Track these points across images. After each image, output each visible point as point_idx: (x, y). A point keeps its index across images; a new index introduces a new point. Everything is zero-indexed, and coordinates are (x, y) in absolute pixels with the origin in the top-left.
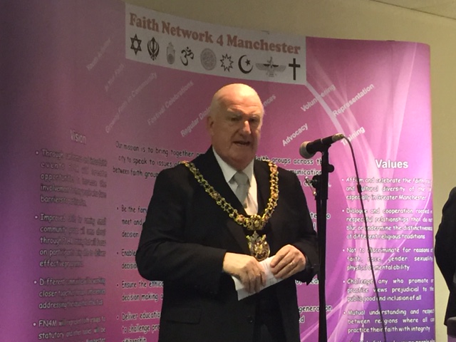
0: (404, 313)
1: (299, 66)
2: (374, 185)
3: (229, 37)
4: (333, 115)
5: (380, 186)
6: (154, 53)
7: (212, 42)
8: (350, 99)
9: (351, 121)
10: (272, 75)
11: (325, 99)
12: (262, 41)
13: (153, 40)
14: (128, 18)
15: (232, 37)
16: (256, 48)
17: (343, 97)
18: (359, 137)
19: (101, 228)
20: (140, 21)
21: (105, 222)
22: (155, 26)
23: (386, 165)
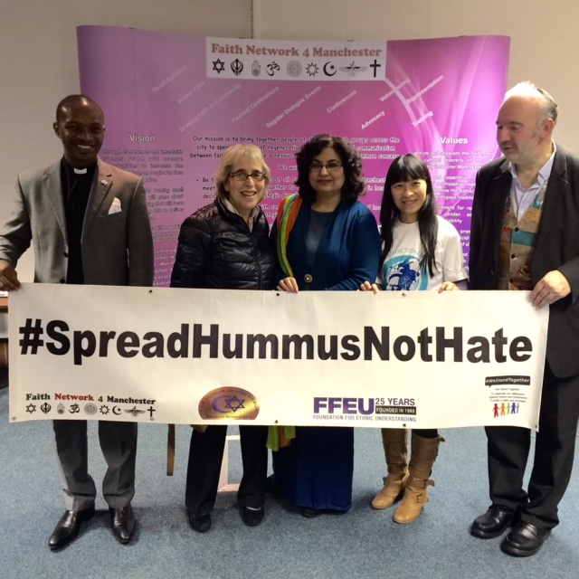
1: (379, 65)
2: (438, 157)
3: (315, 49)
4: (406, 103)
5: (443, 158)
6: (237, 69)
7: (297, 55)
8: (422, 88)
9: (422, 107)
10: (353, 75)
11: (401, 90)
12: (345, 49)
13: (237, 61)
14: (209, 48)
15: (318, 49)
16: (340, 55)
17: (416, 87)
18: (428, 119)
19: (177, 194)
20: (223, 48)
21: (182, 190)
22: (239, 50)
23: (448, 141)
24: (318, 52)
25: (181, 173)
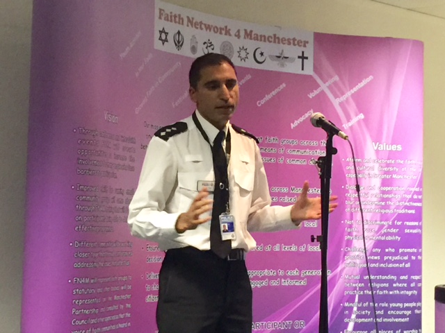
0: (394, 278)
1: (307, 58)
2: (371, 165)
3: (246, 31)
4: (336, 102)
5: (377, 166)
6: (179, 44)
7: (230, 35)
8: (351, 88)
9: (352, 108)
10: (283, 65)
11: (330, 88)
12: (275, 35)
13: (179, 33)
14: (157, 12)
16: (270, 42)
18: (359, 122)
20: (168, 16)
22: (181, 20)
23: (382, 147)
24: (248, 35)
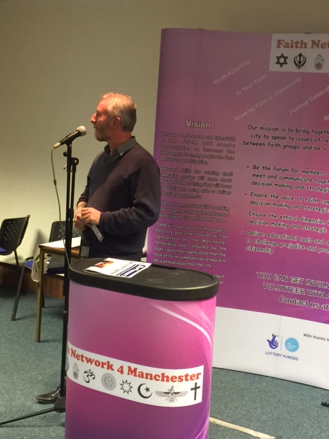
6: (300, 63)
13: (300, 55)
14: (274, 43)
19: (226, 177)
20: (288, 43)
21: (231, 174)
22: (303, 45)
25: (232, 158)
